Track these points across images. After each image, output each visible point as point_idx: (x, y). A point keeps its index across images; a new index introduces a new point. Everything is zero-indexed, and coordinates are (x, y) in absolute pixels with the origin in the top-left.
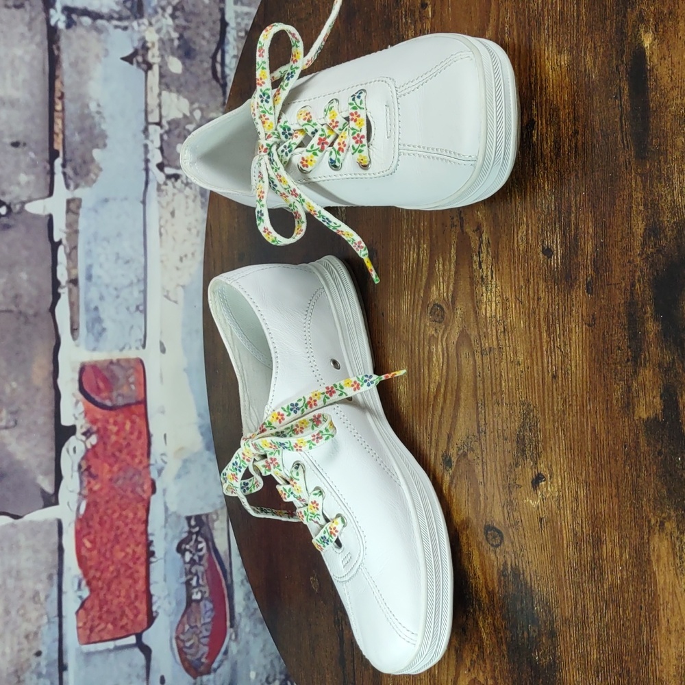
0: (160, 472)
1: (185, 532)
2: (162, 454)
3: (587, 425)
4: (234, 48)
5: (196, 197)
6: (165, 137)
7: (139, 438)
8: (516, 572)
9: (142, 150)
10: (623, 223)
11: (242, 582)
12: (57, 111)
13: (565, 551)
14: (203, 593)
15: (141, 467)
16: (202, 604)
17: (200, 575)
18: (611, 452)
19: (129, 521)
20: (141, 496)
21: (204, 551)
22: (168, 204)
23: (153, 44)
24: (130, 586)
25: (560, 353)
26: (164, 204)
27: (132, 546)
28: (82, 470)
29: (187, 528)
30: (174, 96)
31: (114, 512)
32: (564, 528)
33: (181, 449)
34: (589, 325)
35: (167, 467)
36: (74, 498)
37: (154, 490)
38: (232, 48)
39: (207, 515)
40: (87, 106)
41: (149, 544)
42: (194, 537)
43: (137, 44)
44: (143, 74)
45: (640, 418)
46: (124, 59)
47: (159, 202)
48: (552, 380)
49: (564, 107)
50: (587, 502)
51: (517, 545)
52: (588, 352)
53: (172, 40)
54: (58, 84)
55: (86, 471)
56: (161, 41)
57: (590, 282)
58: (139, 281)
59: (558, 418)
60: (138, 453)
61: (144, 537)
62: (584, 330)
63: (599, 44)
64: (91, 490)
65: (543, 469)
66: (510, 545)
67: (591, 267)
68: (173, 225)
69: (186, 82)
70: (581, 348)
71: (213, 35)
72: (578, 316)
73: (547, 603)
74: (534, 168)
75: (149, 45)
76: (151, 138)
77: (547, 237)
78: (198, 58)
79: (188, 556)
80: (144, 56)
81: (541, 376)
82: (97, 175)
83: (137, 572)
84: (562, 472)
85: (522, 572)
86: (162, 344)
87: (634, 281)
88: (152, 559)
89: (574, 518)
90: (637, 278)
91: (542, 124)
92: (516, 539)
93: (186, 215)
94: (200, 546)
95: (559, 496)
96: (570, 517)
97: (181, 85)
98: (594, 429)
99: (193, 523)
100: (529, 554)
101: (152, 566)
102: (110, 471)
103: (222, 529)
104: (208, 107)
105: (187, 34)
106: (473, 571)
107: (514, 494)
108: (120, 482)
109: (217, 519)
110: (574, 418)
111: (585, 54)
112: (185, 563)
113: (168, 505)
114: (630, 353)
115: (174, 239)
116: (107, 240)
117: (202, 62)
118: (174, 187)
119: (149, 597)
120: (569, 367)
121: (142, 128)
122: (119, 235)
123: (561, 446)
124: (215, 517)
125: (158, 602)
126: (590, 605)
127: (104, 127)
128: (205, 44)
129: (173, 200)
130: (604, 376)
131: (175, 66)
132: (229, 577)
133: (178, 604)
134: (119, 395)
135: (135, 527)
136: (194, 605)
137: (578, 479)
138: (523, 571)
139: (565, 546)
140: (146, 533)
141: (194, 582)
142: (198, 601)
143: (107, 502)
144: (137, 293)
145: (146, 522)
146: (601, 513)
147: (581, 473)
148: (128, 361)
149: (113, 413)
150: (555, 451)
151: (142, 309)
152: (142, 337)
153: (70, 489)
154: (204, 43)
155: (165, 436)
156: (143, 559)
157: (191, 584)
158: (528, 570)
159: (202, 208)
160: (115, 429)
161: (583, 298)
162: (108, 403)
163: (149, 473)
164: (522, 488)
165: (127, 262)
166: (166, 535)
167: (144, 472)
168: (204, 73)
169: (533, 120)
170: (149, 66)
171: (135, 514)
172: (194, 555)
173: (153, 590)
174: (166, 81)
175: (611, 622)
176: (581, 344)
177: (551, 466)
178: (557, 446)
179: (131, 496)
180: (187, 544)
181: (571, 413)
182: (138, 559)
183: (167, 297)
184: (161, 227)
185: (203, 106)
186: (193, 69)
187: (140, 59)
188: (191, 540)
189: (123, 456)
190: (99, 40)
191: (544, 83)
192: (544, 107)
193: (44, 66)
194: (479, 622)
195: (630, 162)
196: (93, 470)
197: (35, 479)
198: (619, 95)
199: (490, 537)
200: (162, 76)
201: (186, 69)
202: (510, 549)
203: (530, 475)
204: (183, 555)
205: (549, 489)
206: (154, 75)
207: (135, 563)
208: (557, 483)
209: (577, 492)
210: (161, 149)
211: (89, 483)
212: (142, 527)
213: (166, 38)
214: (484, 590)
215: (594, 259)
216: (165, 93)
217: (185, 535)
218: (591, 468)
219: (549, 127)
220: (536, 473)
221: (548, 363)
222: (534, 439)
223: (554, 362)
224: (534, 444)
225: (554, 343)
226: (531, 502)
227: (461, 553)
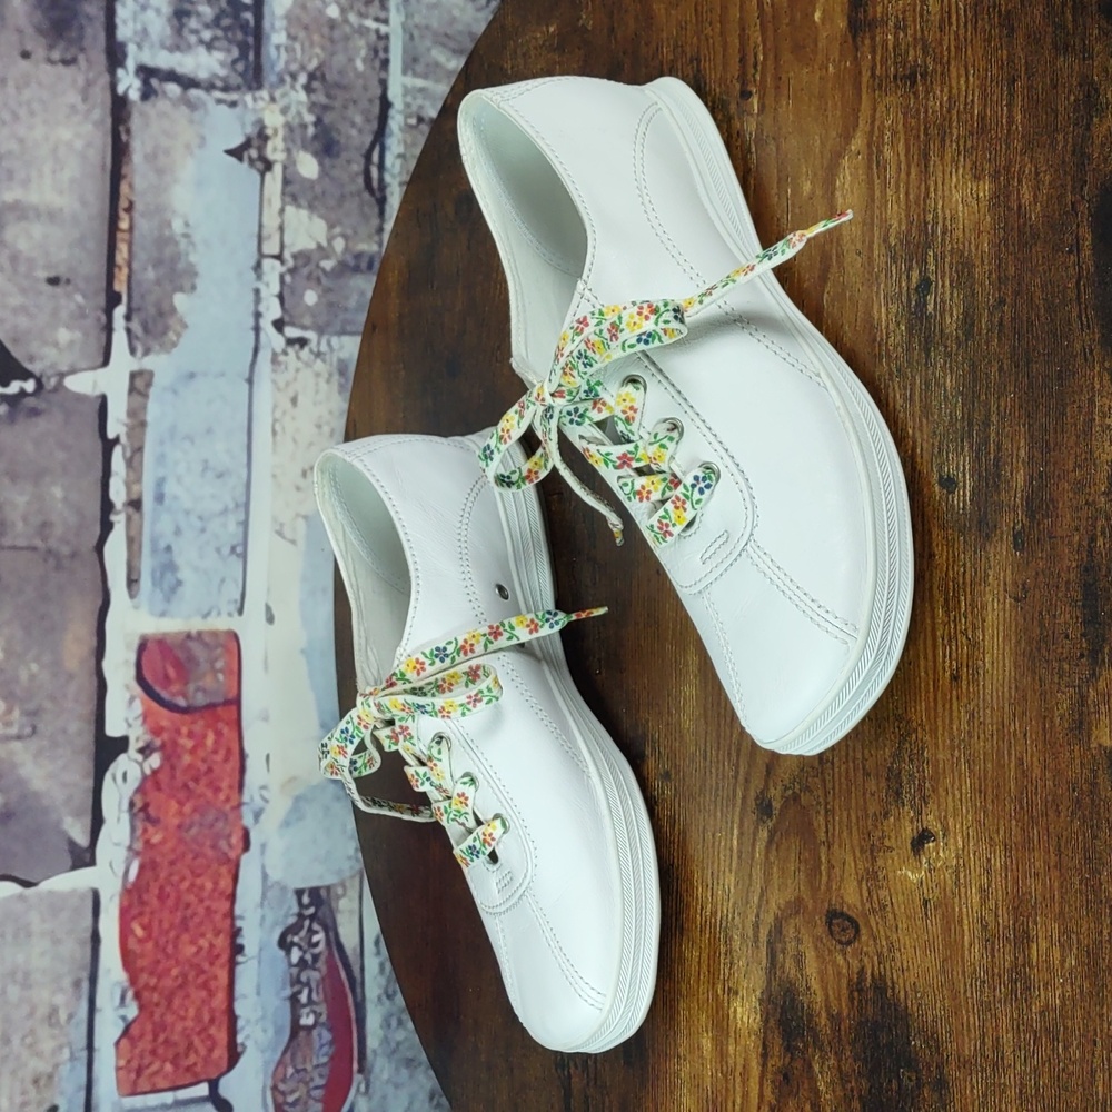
0: (257, 815)
1: (292, 915)
2: (264, 787)
3: (1010, 754)
4: (399, 142)
5: (330, 375)
6: (288, 279)
7: (226, 760)
8: (881, 986)
9: (251, 297)
10: (1077, 444)
11: (379, 998)
12: (123, 231)
13: (967, 952)
14: (317, 1015)
15: (227, 807)
16: (315, 1033)
17: (314, 985)
18: (1050, 798)
19: (206, 894)
20: (225, 854)
21: (322, 947)
22: (287, 384)
23: (276, 132)
24: (203, 1001)
25: (964, 639)
26: (282, 384)
27: (209, 936)
28: (135, 810)
29: (295, 909)
30: (304, 213)
31: (183, 879)
32: (965, 917)
33: (293, 780)
34: (1017, 600)
35: (268, 808)
36: (120, 855)
37: (246, 846)
38: (396, 142)
39: (328, 888)
40: (169, 225)
41: (236, 932)
42: (307, 923)
43: (250, 130)
44: (258, 177)
45: (1100, 745)
46: (229, 152)
47: (274, 382)
48: (951, 683)
49: (983, 262)
50: (1006, 876)
51: (884, 943)
52: (1013, 641)
53: (304, 126)
54: (124, 188)
55: (142, 811)
56: (289, 126)
57: (1019, 532)
58: (237, 506)
59: (959, 743)
60: (224, 785)
61: (228, 921)
62: (1008, 606)
63: (1044, 169)
64: (147, 842)
65: (931, 821)
66: (872, 942)
67: (1022, 509)
68: (293, 418)
69: (324, 193)
70: (1001, 634)
71: (368, 120)
72: (998, 585)
73: (932, 1035)
74: (928, 355)
75: (269, 132)
76: (265, 278)
77: (948, 460)
78: (344, 155)
79: (296, 955)
80: (261, 149)
81: (931, 676)
82: (179, 335)
83: (215, 978)
84: (965, 828)
85: (890, 984)
86: (268, 609)
87: (1095, 534)
88: (240, 958)
89: (983, 901)
90: (1099, 529)
91: (943, 286)
92: (882, 932)
93: (315, 404)
94: (315, 938)
95: (958, 865)
96: (976, 899)
97: (316, 198)
98: (1020, 762)
99: (306, 900)
100: (904, 957)
101: (239, 969)
102: (180, 813)
103: (351, 911)
104: (355, 233)
105: (328, 118)
106: (804, 983)
107: (880, 862)
108: (194, 831)
109: (344, 895)
110: (988, 745)
111: (1020, 182)
112: (291, 965)
113: (269, 871)
114: (1084, 646)
115: (295, 441)
116: (190, 438)
117: (349, 162)
118: (298, 358)
119: (232, 1019)
120: (980, 663)
121: (253, 262)
122: (209, 431)
123: (964, 787)
124: (340, 891)
125: (247, 1028)
126: (1007, 1038)
127: (193, 258)
128: (355, 134)
129: (295, 379)
130: (1040, 679)
131: (308, 166)
132: (358, 990)
133: (278, 1032)
134: (198, 689)
135: (214, 906)
136: (302, 1034)
137: (991, 838)
138: (893, 983)
139: (966, 944)
140: (231, 915)
141: (304, 998)
142: (309, 1029)
143: (172, 863)
144: (232, 527)
145: (232, 898)
146: (1030, 893)
147: (998, 830)
148: (214, 634)
149: (187, 718)
150: (954, 795)
151: (240, 551)
152: (238, 597)
153: (115, 841)
154: (354, 132)
155: (268, 757)
156: (225, 957)
157: (298, 1001)
158: (901, 981)
159: (340, 392)
160: (189, 744)
161: (1007, 557)
162: (181, 702)
163: (240, 817)
164: (894, 853)
165: (220, 476)
166: (263, 918)
167: (231, 816)
168: (353, 180)
169: (929, 278)
170: (268, 166)
171: (216, 883)
172: (305, 952)
173: (239, 1008)
174: (294, 190)
175: (1043, 1065)
176: (1001, 628)
177: (945, 817)
178: (956, 787)
179: (210, 853)
180: (296, 934)
181: (982, 736)
182: (218, 956)
183: (280, 533)
184: (275, 421)
185: (349, 232)
186: (336, 173)
187: (254, 153)
188: (302, 927)
189: (201, 788)
190: (191, 122)
191: (948, 222)
192: (948, 260)
193: (104, 158)
194: (813, 1065)
195: (1091, 351)
196: (152, 810)
197: (59, 822)
198: (1076, 248)
199: (836, 929)
200: (286, 182)
201: (324, 173)
202: (871, 950)
203: (908, 832)
204: (288, 952)
205: (941, 854)
206: (274, 180)
207: (212, 964)
208: (956, 842)
209: (989, 860)
210: (281, 297)
211: (145, 830)
212: (225, 905)
213: (296, 121)
214: (824, 1014)
215: (1028, 497)
216: (290, 210)
217: (292, 920)
218: (1014, 822)
219: (955, 290)
220: (920, 828)
221: (944, 656)
222: (917, 775)
223: (954, 654)
224: (917, 782)
225: (955, 626)
226: (909, 874)
227: (784, 954)
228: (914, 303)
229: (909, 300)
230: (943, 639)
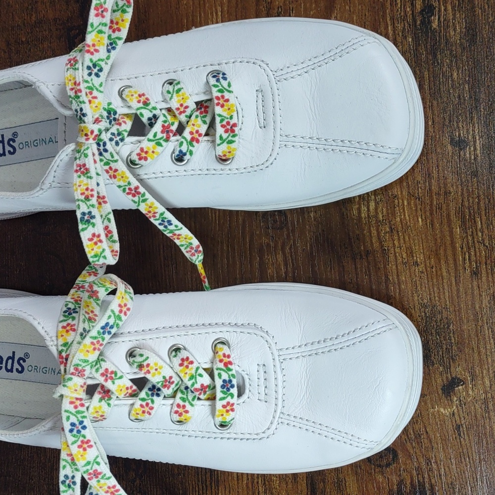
25: (482, 247)
48: (471, 277)
51: (421, 460)
65: (458, 370)
74: (435, 56)
77: (458, 128)
81: (453, 274)
85: (428, 487)
91: (445, 10)
92: (418, 453)
95: (486, 398)
100: (441, 467)
138: (431, 486)
150: (479, 352)
164: (426, 398)
169: (432, 5)
177: (473, 368)
178: (481, 346)
202: (409, 466)
205: (470, 392)
208: (484, 383)
219: (457, 12)
220: (450, 378)
221: (464, 259)
222: (444, 342)
223: (473, 258)
224: (445, 347)
225: (473, 238)
226: (442, 410)
227: (324, 482)
228: (418, 22)
229: (415, 21)
230: (462, 248)
